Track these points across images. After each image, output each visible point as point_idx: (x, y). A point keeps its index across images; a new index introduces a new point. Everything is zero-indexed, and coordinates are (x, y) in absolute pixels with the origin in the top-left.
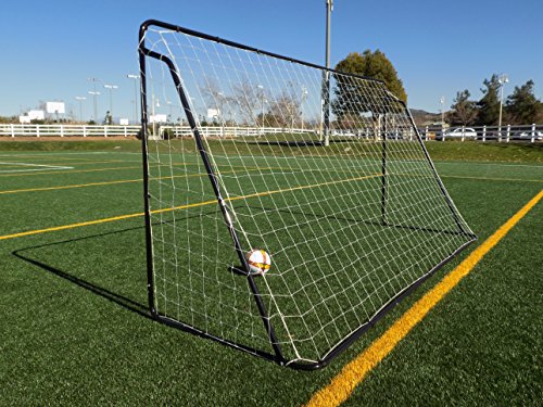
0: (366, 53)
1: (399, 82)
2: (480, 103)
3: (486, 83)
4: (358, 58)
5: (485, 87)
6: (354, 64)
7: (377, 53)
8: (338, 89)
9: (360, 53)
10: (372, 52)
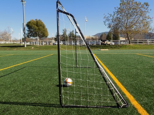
0: (36, 20)
1: (47, 29)
2: (62, 35)
3: (63, 30)
4: (34, 21)
5: (63, 31)
6: (33, 23)
7: (39, 20)
8: (28, 30)
9: (34, 20)
10: (38, 20)
